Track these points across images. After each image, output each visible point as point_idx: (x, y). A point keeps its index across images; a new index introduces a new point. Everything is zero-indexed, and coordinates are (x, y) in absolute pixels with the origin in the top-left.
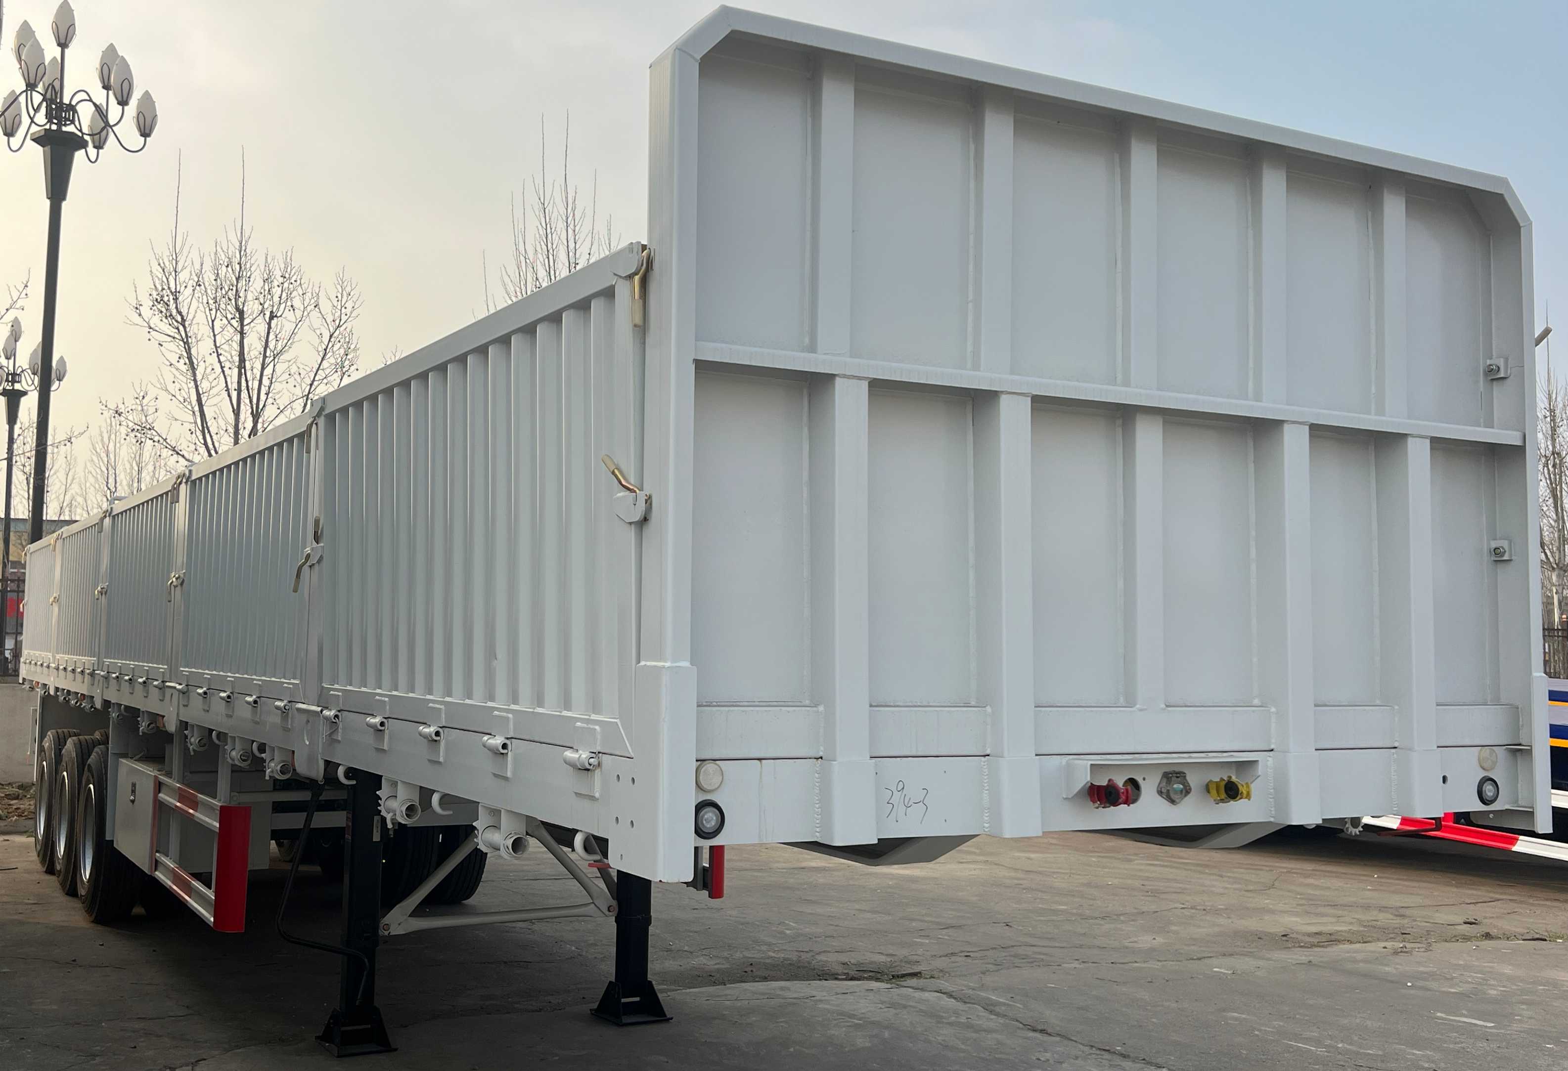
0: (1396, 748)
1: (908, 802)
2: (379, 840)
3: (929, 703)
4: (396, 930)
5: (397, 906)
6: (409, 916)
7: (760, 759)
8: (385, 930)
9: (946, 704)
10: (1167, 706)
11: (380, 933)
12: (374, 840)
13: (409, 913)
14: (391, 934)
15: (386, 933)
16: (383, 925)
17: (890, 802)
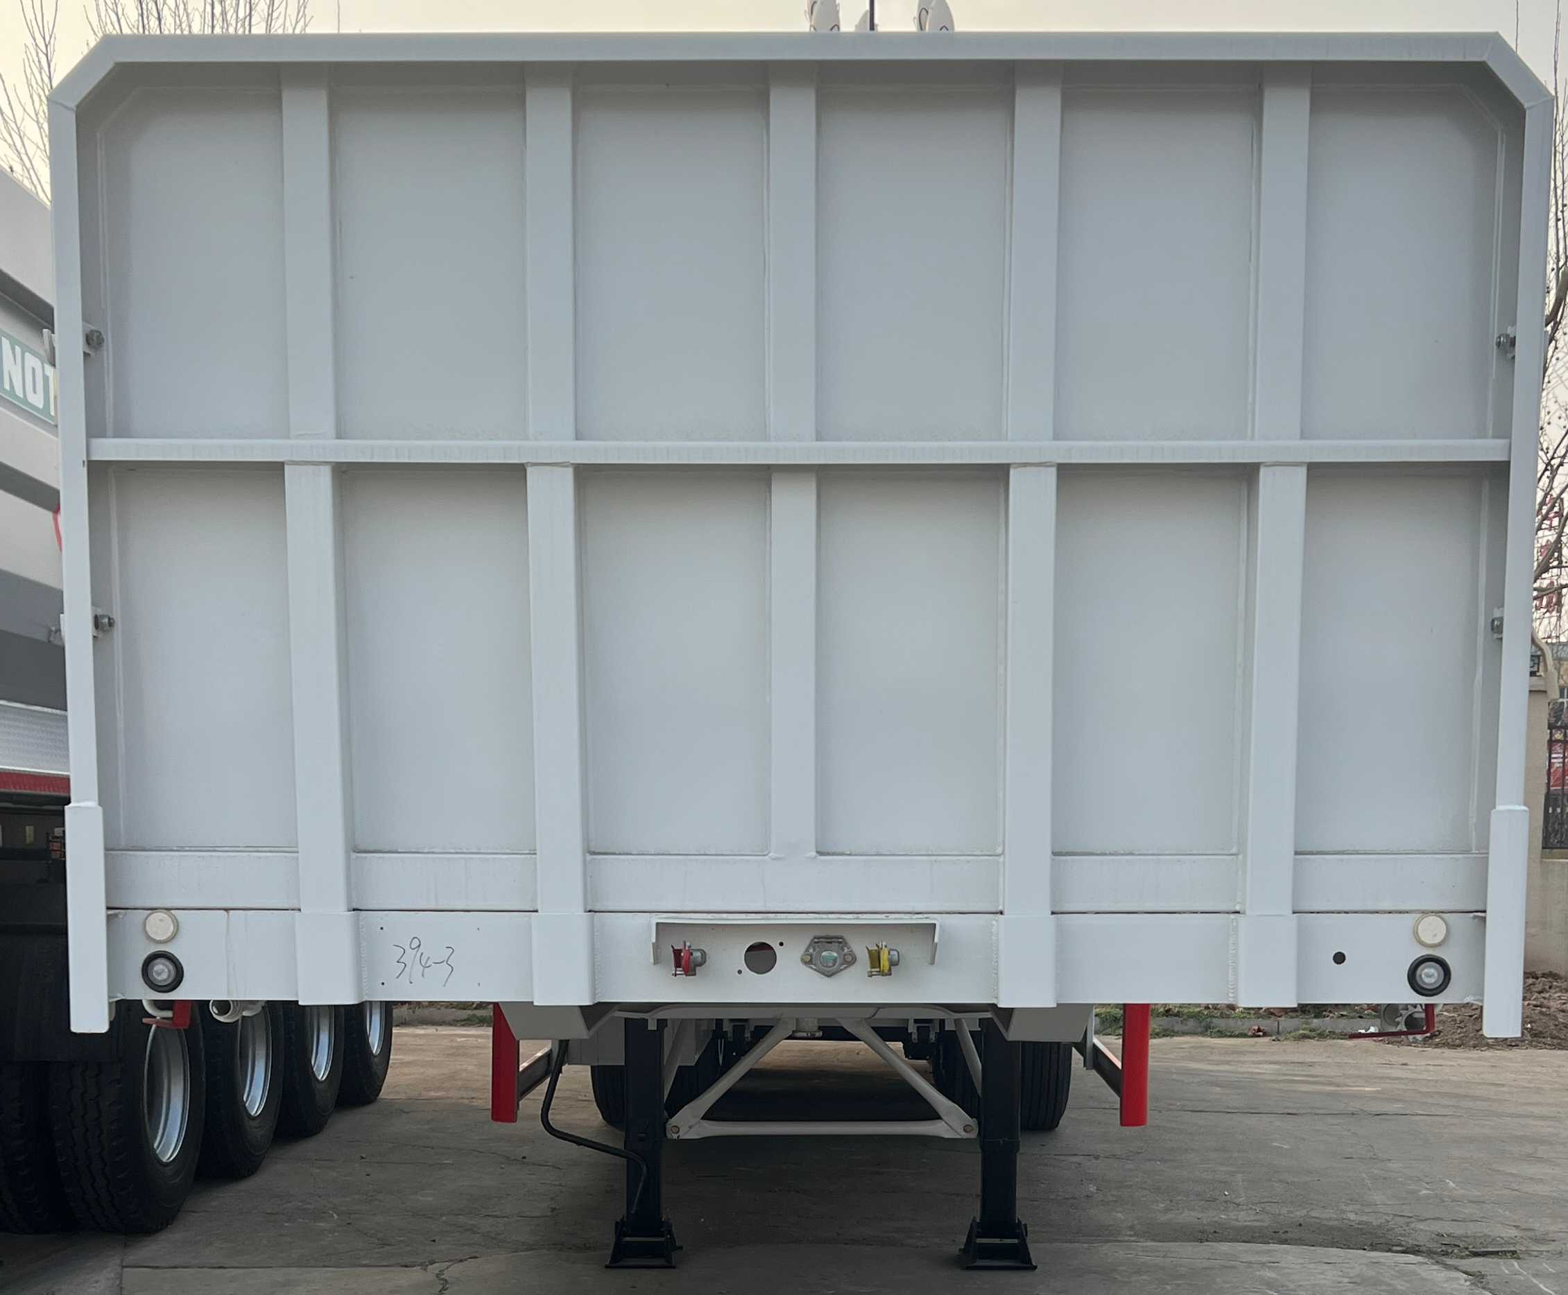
0: (1238, 912)
1: (426, 962)
2: (655, 1029)
3: (480, 849)
4: (688, 1133)
5: (686, 1107)
6: (703, 1118)
7: (226, 910)
8: (674, 1133)
9: (490, 851)
10: (820, 853)
11: (669, 1136)
12: (649, 1029)
13: (702, 1115)
14: (680, 1138)
15: (675, 1136)
16: (670, 1126)
17: (401, 960)
